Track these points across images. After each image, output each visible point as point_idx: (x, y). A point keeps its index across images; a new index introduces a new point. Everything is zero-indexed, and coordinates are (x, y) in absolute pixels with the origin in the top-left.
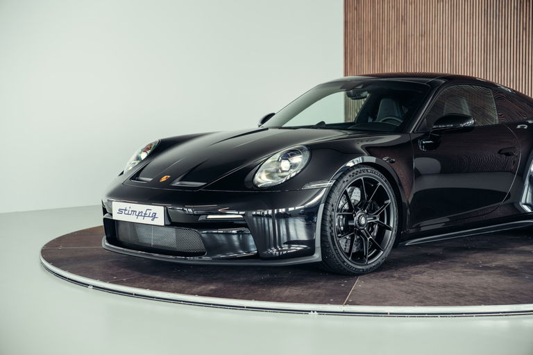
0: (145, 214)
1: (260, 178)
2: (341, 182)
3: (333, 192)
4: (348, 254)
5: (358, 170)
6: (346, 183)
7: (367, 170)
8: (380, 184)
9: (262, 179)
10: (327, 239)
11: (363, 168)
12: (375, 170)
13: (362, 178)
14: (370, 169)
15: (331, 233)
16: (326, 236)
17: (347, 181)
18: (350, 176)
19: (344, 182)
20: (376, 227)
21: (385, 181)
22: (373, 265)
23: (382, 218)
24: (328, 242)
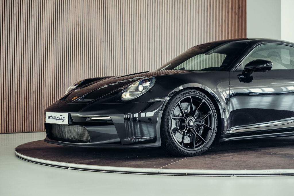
0: (60, 118)
1: (125, 96)
2: (175, 98)
3: (169, 104)
4: (181, 143)
5: (188, 91)
6: (178, 99)
7: (194, 92)
8: (204, 101)
9: (126, 96)
10: (165, 133)
11: (191, 91)
12: (199, 92)
13: (190, 97)
14: (196, 91)
15: (167, 130)
16: (165, 131)
17: (179, 98)
18: (181, 95)
19: (177, 98)
20: (202, 128)
21: (208, 99)
22: (199, 151)
23: (206, 122)
24: (166, 135)
